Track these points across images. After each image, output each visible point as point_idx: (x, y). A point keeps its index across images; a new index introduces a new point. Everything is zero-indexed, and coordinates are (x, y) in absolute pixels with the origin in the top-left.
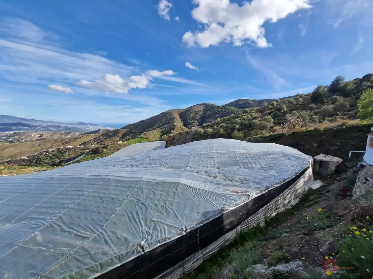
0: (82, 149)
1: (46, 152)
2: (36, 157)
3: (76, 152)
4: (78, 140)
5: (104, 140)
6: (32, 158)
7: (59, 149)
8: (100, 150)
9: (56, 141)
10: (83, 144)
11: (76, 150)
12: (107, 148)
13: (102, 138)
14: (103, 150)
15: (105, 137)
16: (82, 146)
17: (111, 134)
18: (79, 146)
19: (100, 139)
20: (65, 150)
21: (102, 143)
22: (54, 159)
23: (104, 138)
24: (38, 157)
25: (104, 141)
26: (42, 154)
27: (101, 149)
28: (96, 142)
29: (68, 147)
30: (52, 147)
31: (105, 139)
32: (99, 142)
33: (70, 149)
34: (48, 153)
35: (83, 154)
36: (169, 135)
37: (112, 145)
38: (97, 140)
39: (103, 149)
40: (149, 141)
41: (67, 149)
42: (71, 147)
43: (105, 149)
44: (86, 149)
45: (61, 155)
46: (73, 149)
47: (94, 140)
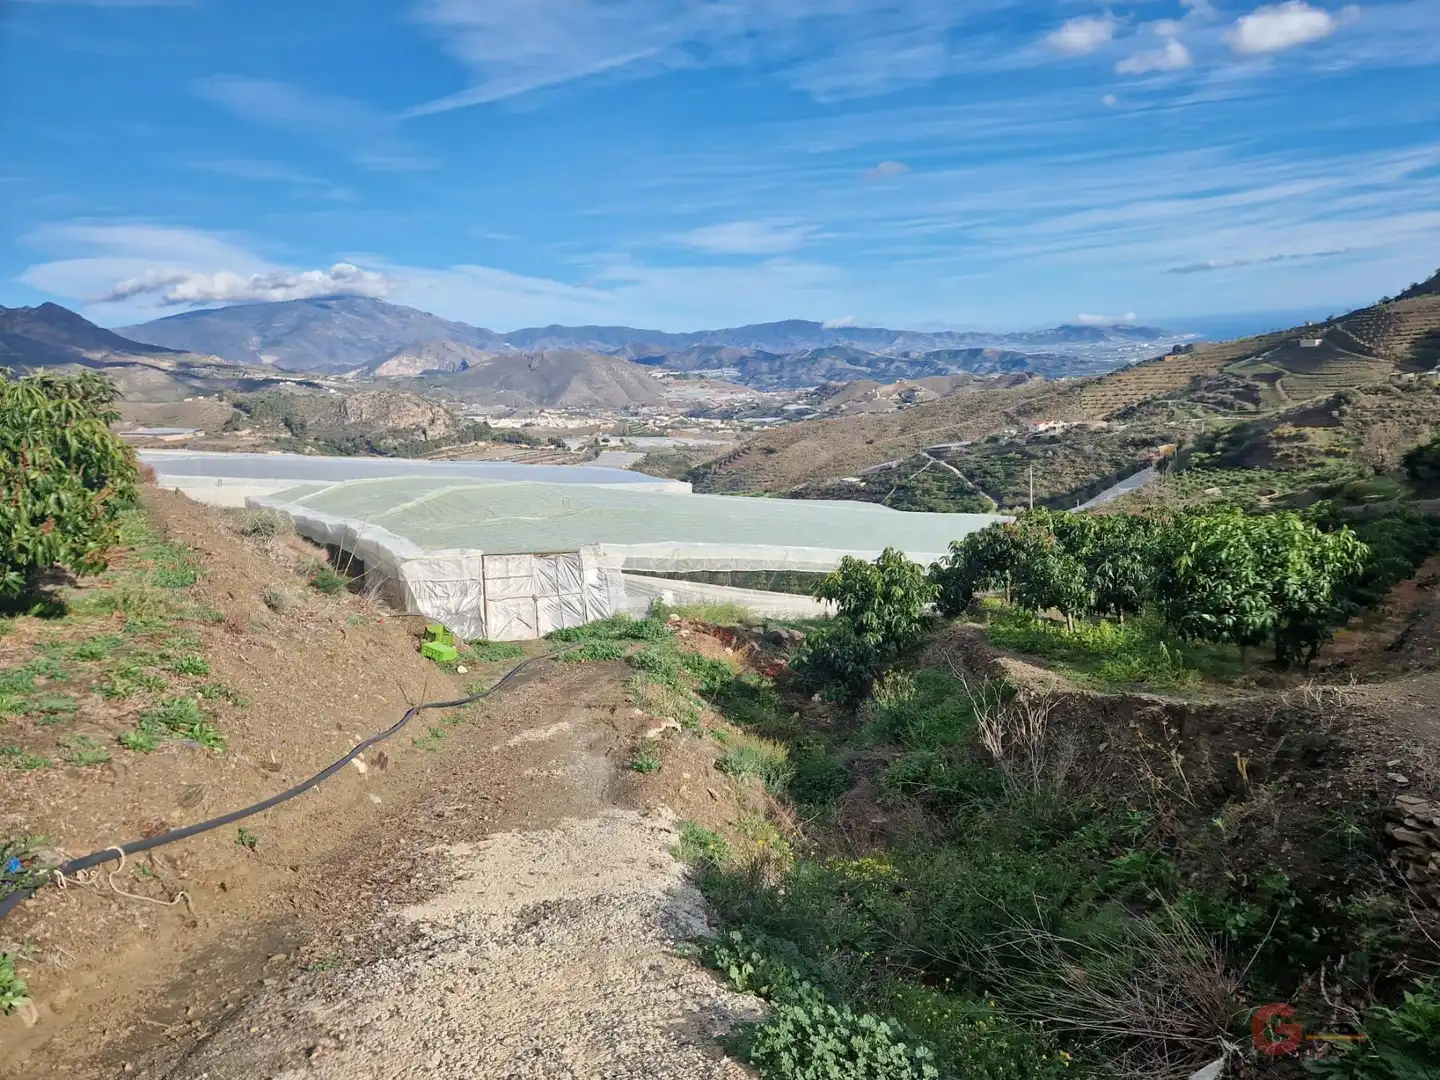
0: (1125, 444)
1: (937, 454)
2: (895, 481)
3: (1087, 458)
4: (1087, 394)
5: (1263, 385)
6: (880, 483)
7: (994, 439)
8: (1281, 438)
10: (1126, 414)
11: (1088, 448)
12: (1339, 423)
13: (1249, 373)
14: (1301, 437)
15: (1268, 368)
16: (1120, 427)
17: (1317, 342)
18: (1104, 424)
19: (1228, 384)
20: (1028, 448)
21: (1250, 407)
22: (972, 492)
23: (1256, 377)
24: (904, 481)
25: (1261, 395)
26: (919, 467)
27: (1288, 429)
28: (1201, 400)
29: (1042, 427)
30: (954, 437)
31: (1271, 378)
32: (1222, 403)
33: (1053, 439)
34: (943, 463)
35: (1135, 468)
37: (1378, 399)
38: (1208, 389)
39: (1308, 430)
41: (1037, 439)
42: (1058, 427)
43: (1320, 431)
44: (1146, 443)
45: (1009, 475)
46: (1068, 440)
47: (1193, 391)
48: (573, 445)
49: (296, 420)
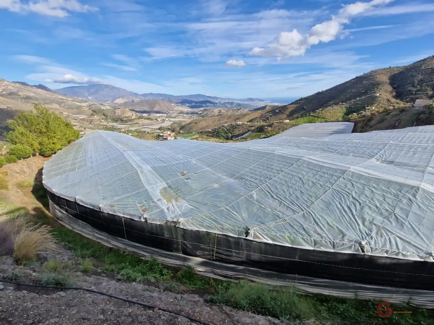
0: (249, 127)
1: (223, 126)
2: (217, 131)
3: (244, 128)
4: (246, 117)
5: (270, 117)
6: (214, 131)
7: (231, 124)
8: (265, 129)
9: (230, 117)
10: (251, 121)
11: (244, 127)
12: (272, 127)
13: (268, 115)
14: (267, 129)
15: (271, 114)
16: (249, 123)
17: (278, 111)
18: (247, 123)
19: (265, 117)
21: (267, 121)
22: (228, 133)
23: (269, 116)
25: (269, 119)
26: (220, 128)
27: (266, 127)
28: (261, 119)
29: (238, 123)
30: (226, 123)
31: (271, 116)
32: (264, 120)
33: (240, 125)
34: (224, 128)
35: (249, 131)
36: (362, 113)
37: (277, 124)
40: (326, 122)
41: (237, 125)
42: (241, 123)
43: (270, 128)
44: (252, 127)
45: (233, 130)
46: (242, 125)
47: (261, 117)
48: (159, 120)
49: (106, 114)
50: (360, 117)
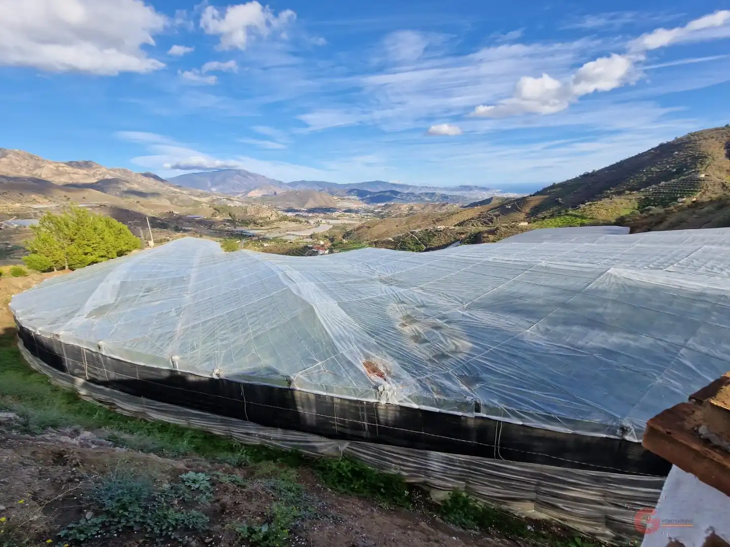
0: (457, 233)
1: (412, 233)
2: (401, 240)
3: (448, 236)
4: (454, 217)
5: (495, 218)
6: (397, 240)
7: (426, 230)
8: (484, 237)
9: (425, 218)
10: (461, 224)
11: (449, 234)
12: (496, 234)
13: (493, 214)
14: (487, 237)
15: (497, 213)
16: (457, 228)
17: (510, 207)
18: (453, 227)
19: (487, 217)
20: (434, 233)
21: (490, 223)
22: (420, 244)
23: (494, 215)
24: (403, 240)
25: (494, 221)
26: (407, 236)
27: (486, 235)
28: (480, 221)
29: (439, 227)
30: (419, 227)
31: (497, 216)
32: (485, 222)
33: (441, 231)
34: (413, 235)
35: (456, 241)
37: (505, 229)
38: (483, 218)
39: (489, 236)
40: (582, 225)
41: (437, 231)
42: (443, 227)
43: (491, 236)
44: (462, 233)
45: (429, 240)
46: (444, 232)
47: (478, 218)
48: (312, 222)
49: (232, 214)
50: (646, 217)
